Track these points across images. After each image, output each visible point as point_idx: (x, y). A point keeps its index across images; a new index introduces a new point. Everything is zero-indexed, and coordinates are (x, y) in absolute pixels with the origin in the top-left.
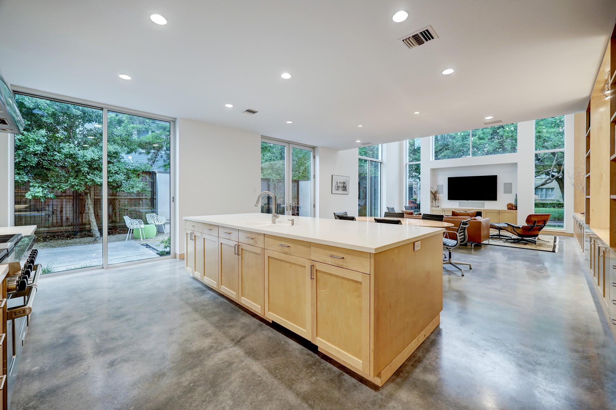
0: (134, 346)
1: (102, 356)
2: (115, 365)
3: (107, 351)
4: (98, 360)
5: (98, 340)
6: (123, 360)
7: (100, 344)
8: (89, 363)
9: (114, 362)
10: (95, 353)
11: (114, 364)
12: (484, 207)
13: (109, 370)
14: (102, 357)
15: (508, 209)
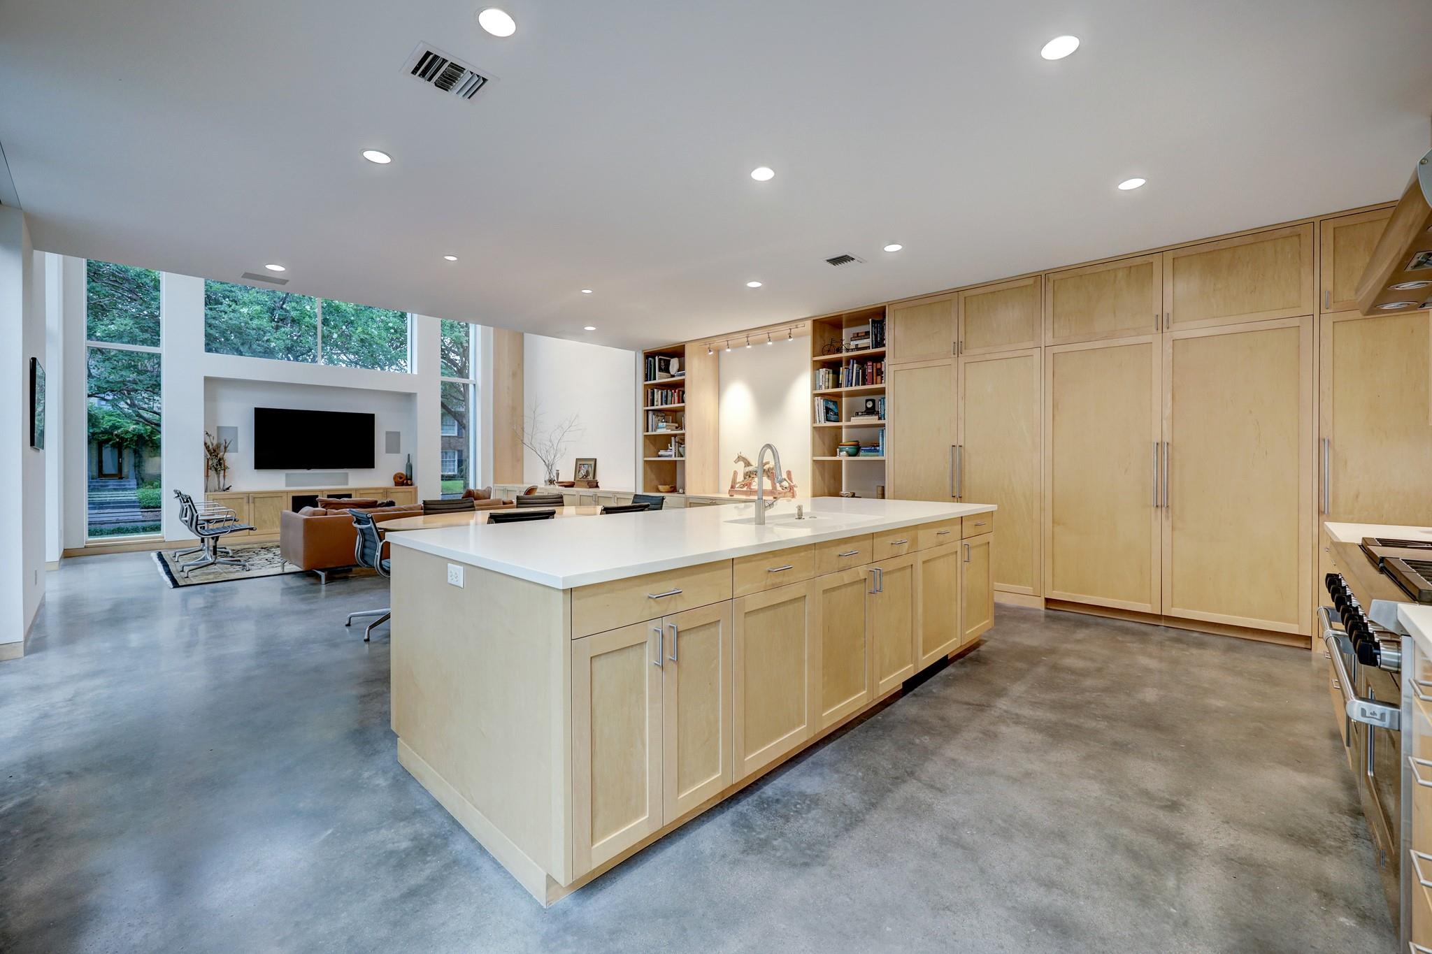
0: (1111, 805)
1: (1182, 834)
2: (1168, 800)
3: (1166, 836)
4: (1193, 832)
5: (1171, 883)
6: (1149, 798)
7: (1172, 865)
8: (1215, 838)
9: (1166, 806)
10: (1194, 850)
11: (1170, 803)
12: (347, 484)
13: (1184, 801)
14: (1184, 831)
15: (396, 485)
